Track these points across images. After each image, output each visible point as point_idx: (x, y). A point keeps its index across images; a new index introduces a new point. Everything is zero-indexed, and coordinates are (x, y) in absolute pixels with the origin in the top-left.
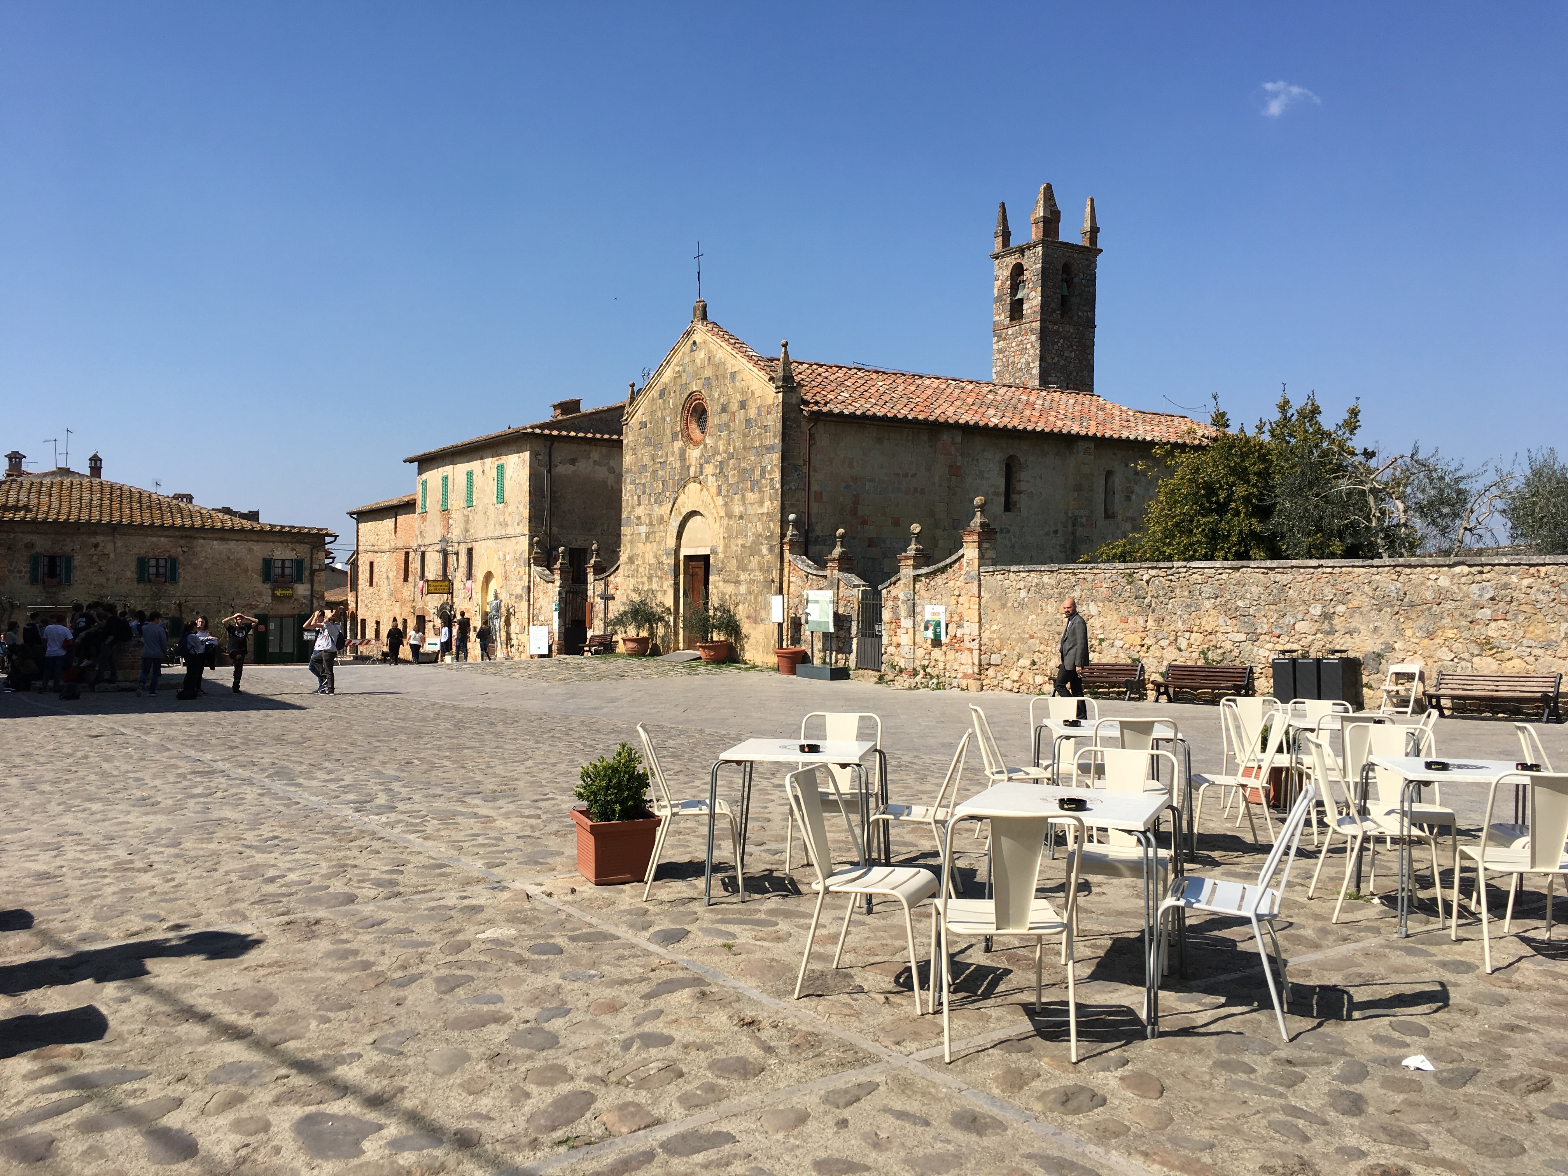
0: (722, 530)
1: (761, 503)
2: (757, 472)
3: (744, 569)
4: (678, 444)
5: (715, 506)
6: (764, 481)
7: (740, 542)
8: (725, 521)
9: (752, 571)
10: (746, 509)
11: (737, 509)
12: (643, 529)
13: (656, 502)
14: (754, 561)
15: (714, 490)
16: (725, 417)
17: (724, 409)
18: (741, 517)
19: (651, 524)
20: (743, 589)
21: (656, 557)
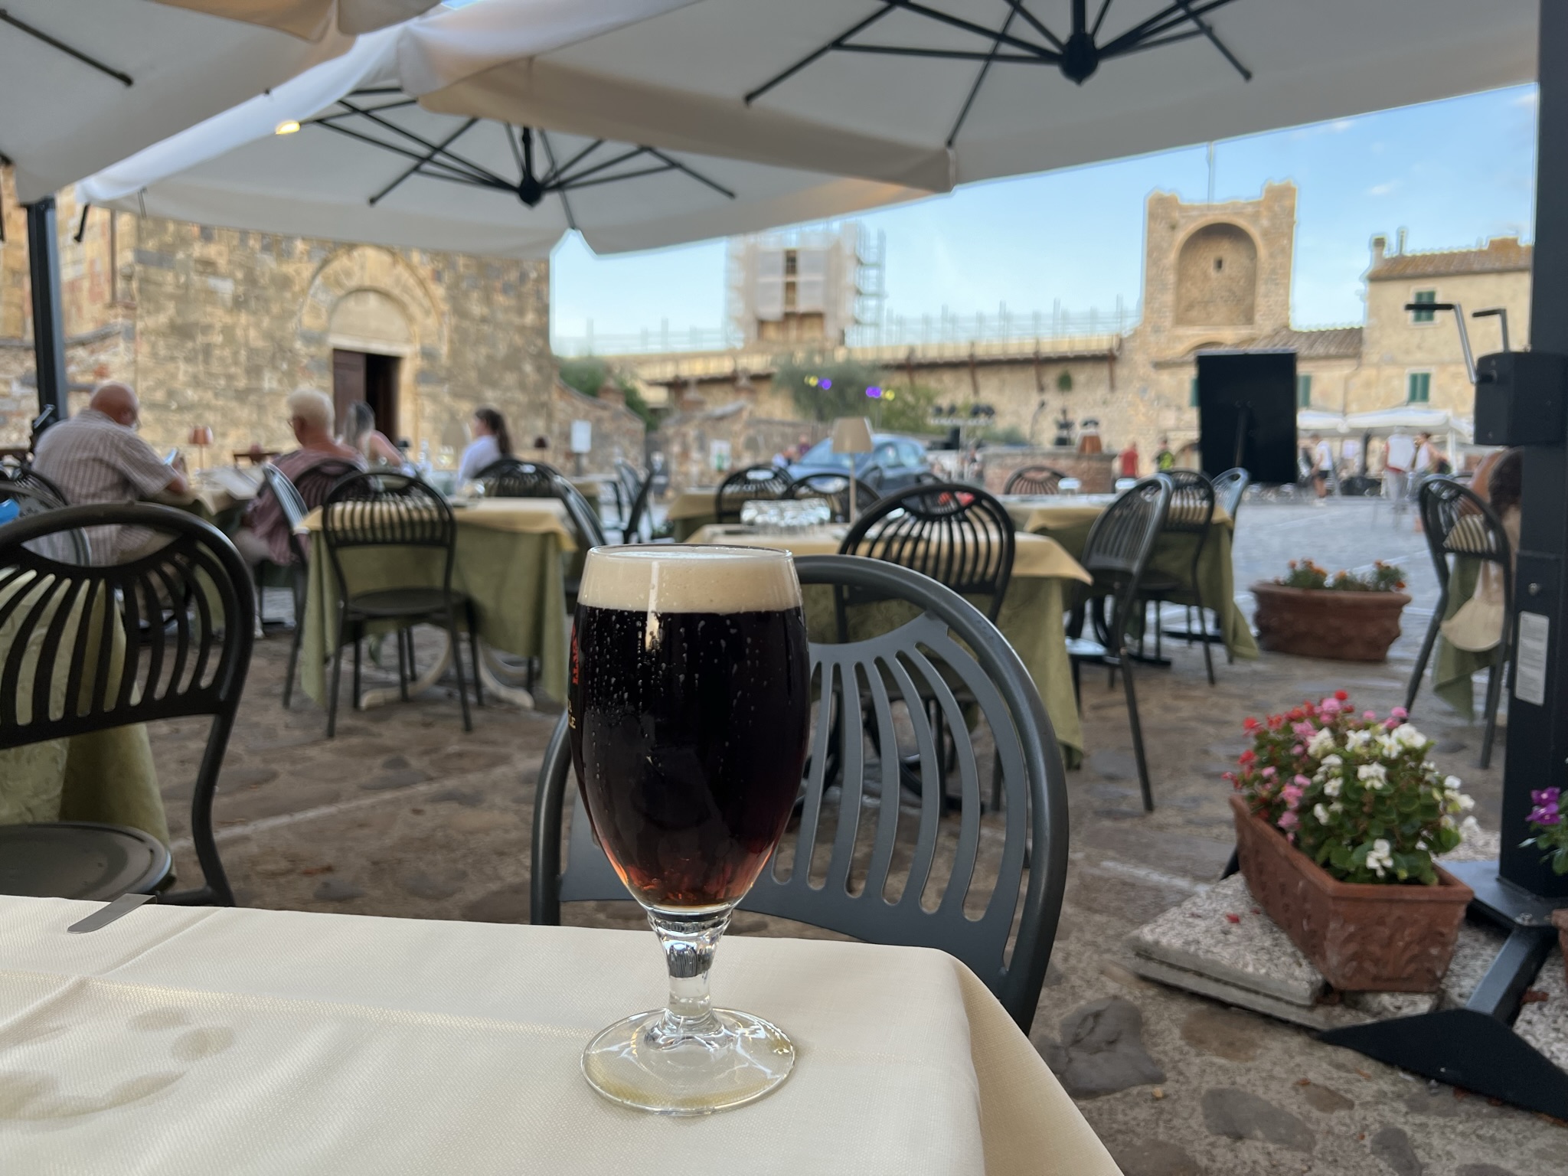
0: (446, 330)
5: (427, 292)
8: (454, 321)
10: (494, 312)
15: (425, 271)
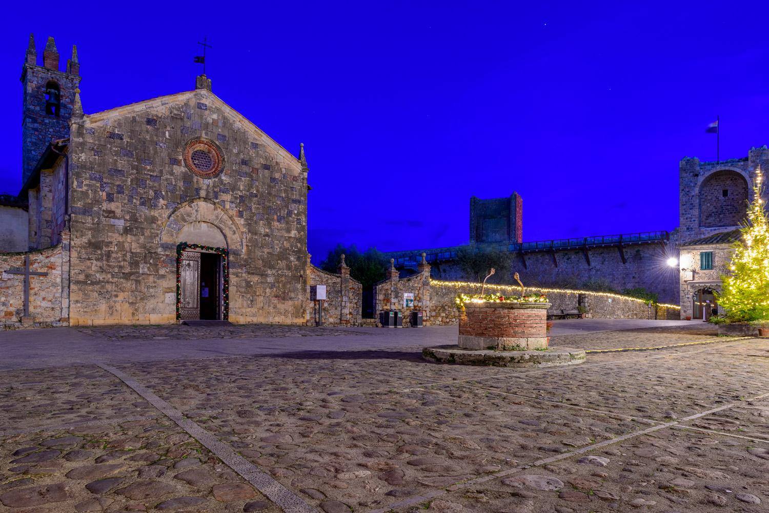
0: (244, 240)
1: (289, 231)
2: (284, 212)
3: (272, 267)
4: (180, 170)
5: (234, 222)
6: (291, 219)
7: (266, 250)
8: (249, 236)
9: (280, 269)
10: (272, 231)
11: (263, 230)
12: (120, 224)
13: (143, 204)
14: (282, 264)
15: (234, 212)
16: (245, 169)
17: (244, 162)
18: (267, 235)
19: (134, 219)
20: (270, 280)
21: (144, 246)
